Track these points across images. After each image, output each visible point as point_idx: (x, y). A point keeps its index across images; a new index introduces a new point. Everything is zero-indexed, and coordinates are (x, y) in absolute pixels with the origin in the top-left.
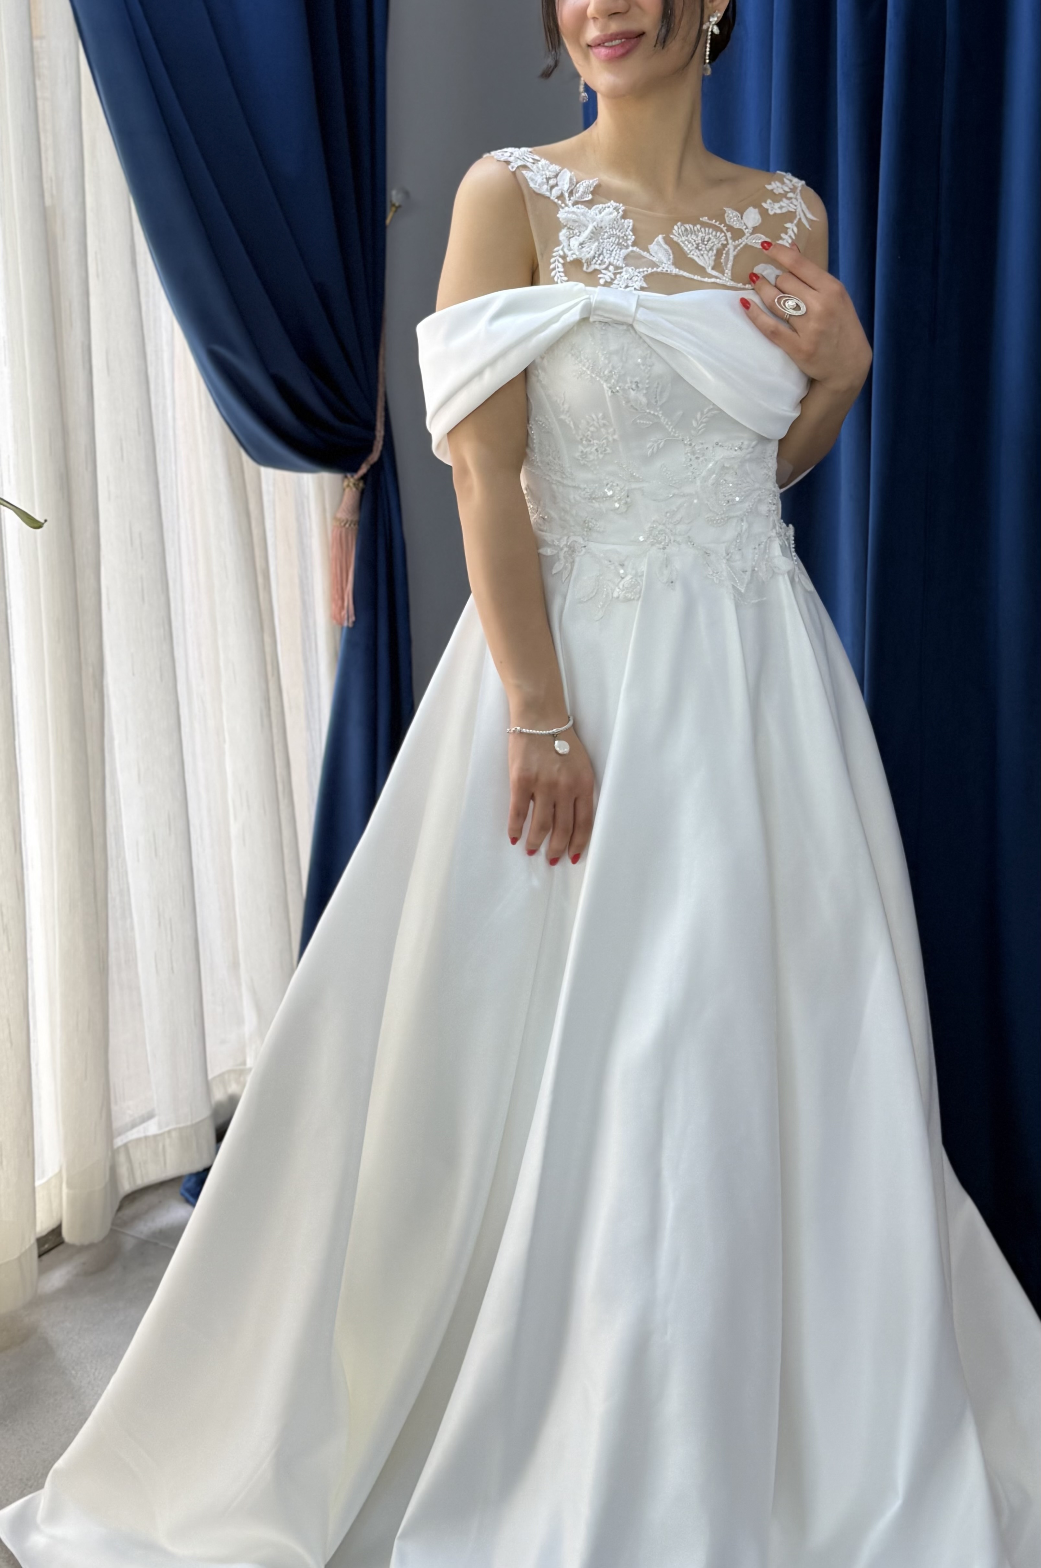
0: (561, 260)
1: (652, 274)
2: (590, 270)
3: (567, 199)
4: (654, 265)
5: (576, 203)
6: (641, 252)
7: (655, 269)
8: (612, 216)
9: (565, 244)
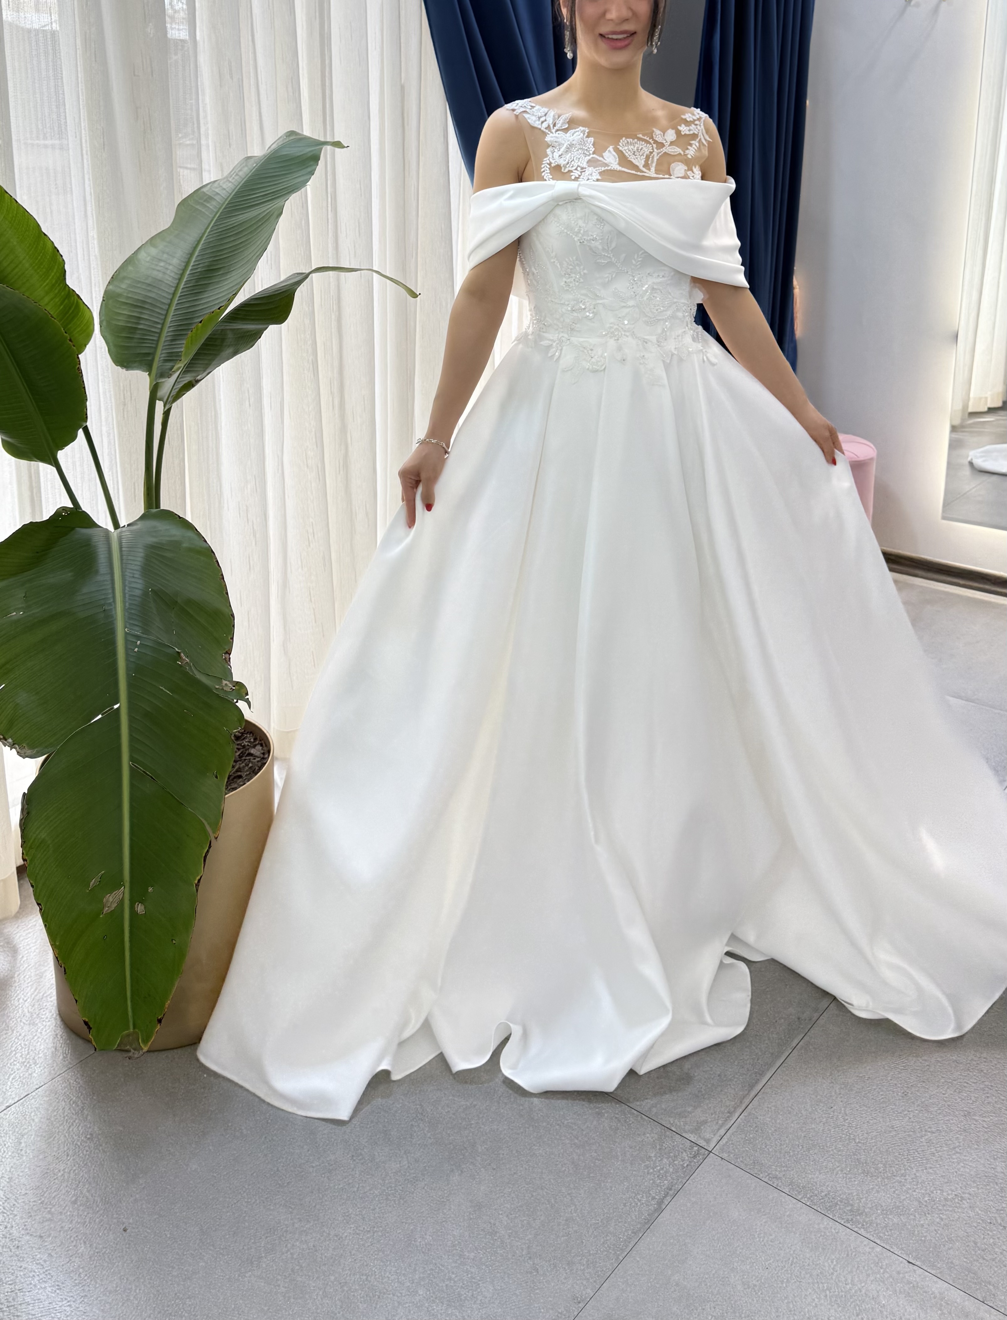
0: (549, 167)
1: (604, 171)
2: (566, 170)
3: (552, 128)
4: (607, 165)
5: (557, 130)
6: (598, 158)
7: (606, 168)
8: (579, 137)
9: (551, 156)
